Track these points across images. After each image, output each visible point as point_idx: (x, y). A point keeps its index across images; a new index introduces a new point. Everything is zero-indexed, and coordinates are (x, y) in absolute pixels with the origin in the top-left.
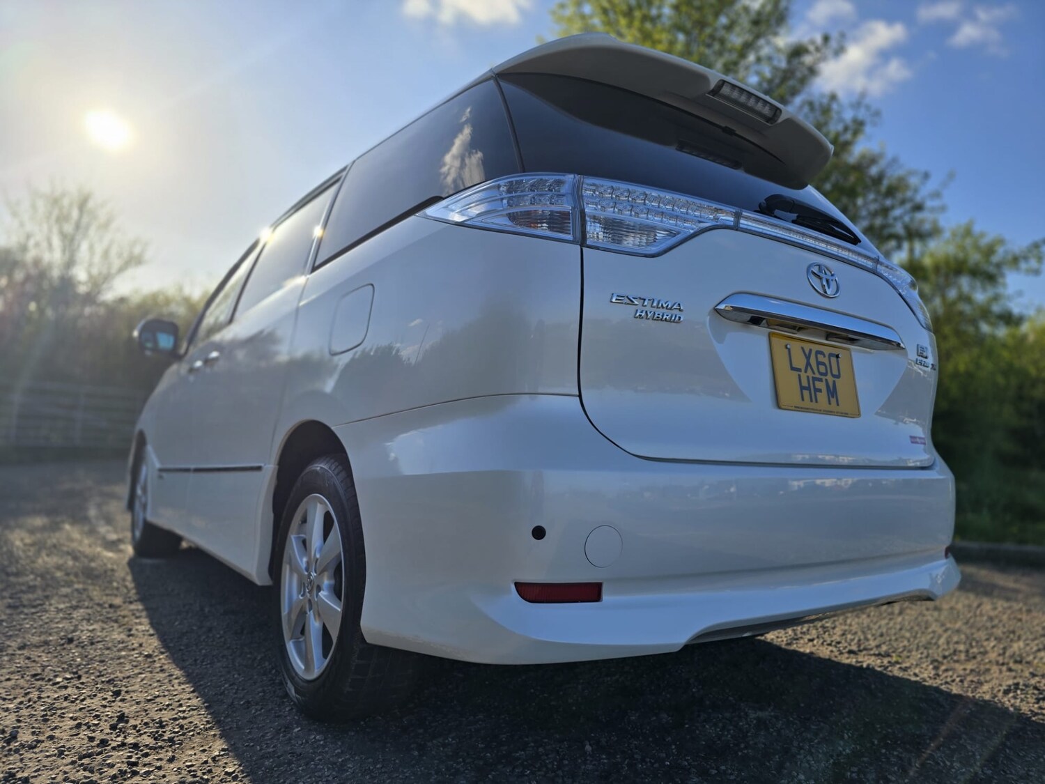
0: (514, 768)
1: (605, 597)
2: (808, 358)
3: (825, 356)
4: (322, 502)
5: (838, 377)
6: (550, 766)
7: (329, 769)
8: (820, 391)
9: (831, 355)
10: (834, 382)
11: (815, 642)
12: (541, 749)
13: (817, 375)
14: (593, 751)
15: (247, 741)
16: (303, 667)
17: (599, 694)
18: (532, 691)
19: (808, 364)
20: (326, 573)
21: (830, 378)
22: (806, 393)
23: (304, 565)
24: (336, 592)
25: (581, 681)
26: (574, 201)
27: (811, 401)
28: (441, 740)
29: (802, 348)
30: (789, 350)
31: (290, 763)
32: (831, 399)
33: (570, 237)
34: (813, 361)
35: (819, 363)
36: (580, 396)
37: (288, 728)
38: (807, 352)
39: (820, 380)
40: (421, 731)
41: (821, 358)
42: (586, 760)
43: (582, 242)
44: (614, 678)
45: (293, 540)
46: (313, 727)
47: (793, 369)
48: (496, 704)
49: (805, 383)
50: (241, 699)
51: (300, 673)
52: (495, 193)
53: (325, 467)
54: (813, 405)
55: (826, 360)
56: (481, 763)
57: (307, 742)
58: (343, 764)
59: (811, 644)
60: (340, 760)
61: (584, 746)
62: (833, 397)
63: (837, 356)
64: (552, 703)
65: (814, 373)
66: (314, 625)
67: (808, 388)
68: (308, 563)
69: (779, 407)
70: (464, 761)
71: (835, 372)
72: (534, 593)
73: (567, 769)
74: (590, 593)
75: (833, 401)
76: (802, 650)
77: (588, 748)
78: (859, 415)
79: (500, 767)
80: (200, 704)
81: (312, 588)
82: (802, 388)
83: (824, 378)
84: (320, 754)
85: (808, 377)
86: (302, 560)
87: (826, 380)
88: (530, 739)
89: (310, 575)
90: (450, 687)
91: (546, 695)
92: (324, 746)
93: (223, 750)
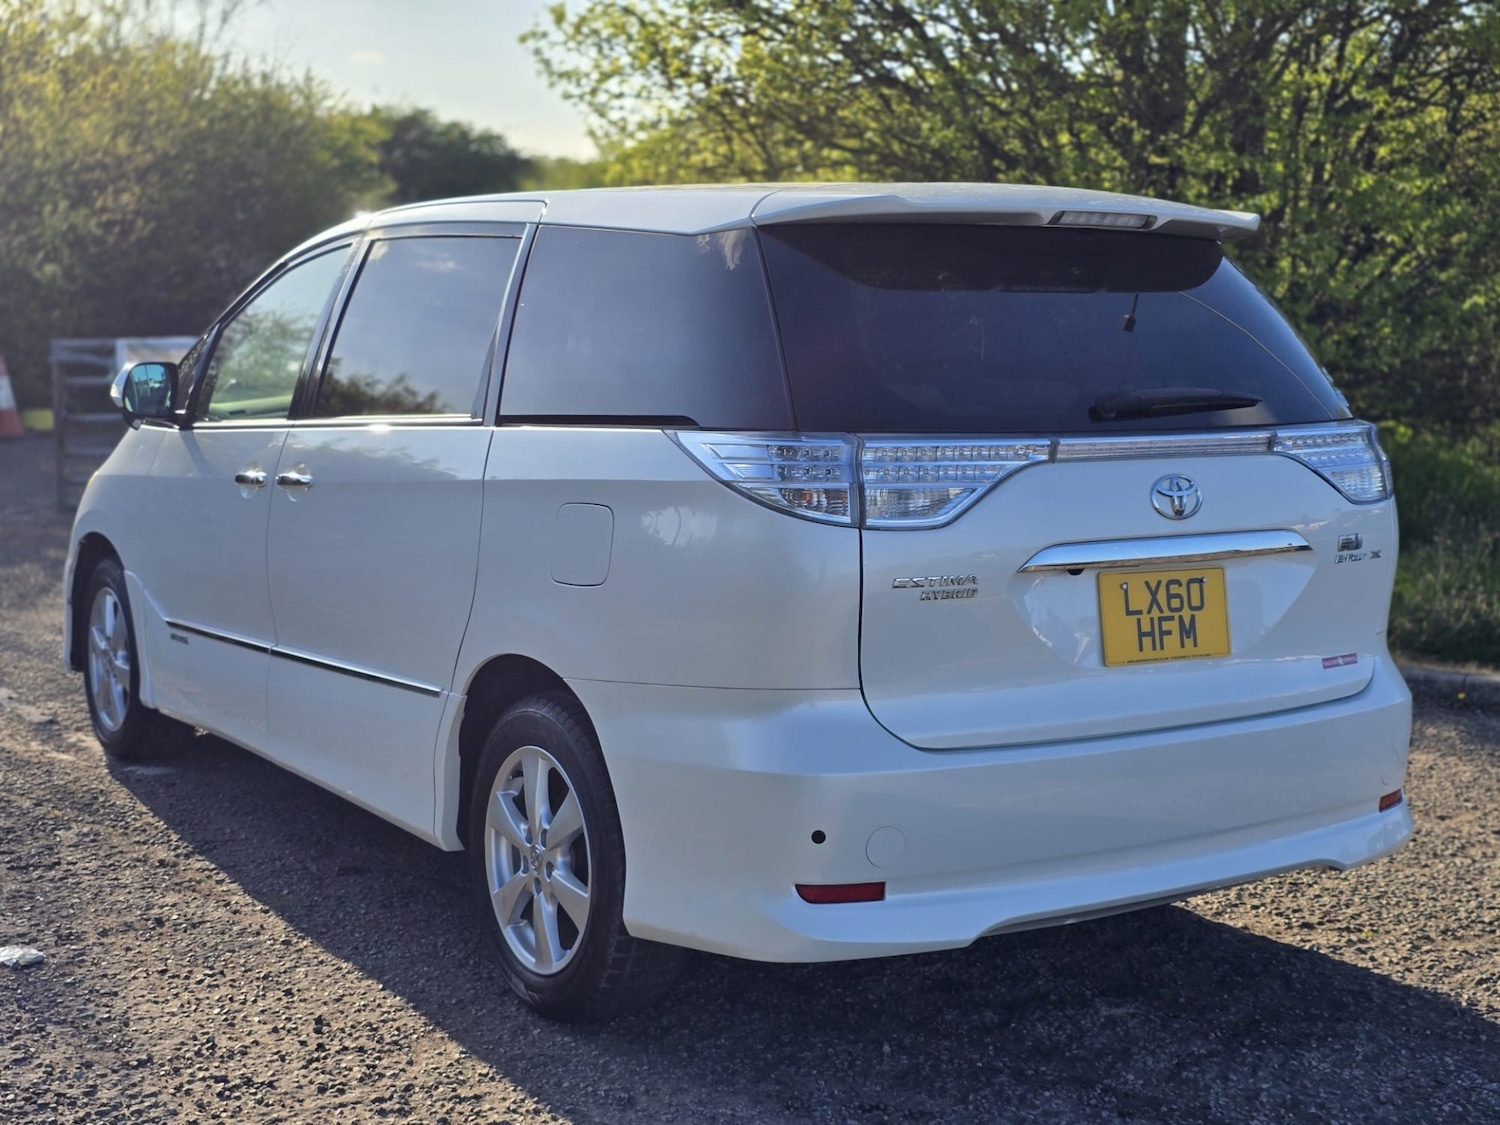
0: (799, 1068)
1: (888, 896)
2: (1154, 594)
3: (1180, 585)
4: (545, 758)
5: (1200, 608)
6: (840, 1066)
7: (591, 1070)
8: (1169, 633)
9: (1191, 581)
10: (1193, 617)
11: (1260, 910)
12: (830, 1050)
13: (1167, 613)
14: (892, 1051)
15: (484, 1043)
16: (534, 960)
17: (910, 989)
18: (821, 985)
19: (1154, 601)
20: (559, 849)
21: (1186, 614)
22: (1147, 641)
23: (523, 835)
24: (578, 871)
25: (888, 972)
26: (853, 474)
27: (1154, 649)
28: (712, 1041)
29: (1147, 583)
30: (1126, 591)
31: (545, 1065)
32: (1186, 640)
33: (847, 519)
34: (1162, 597)
35: (1170, 597)
36: (862, 689)
37: (525, 1031)
38: (1153, 586)
39: (1171, 618)
40: (686, 1032)
41: (1174, 589)
42: (883, 1060)
43: (860, 525)
44: (934, 968)
45: (499, 799)
46: (553, 1029)
47: (1129, 613)
48: (775, 1001)
49: (1146, 628)
50: (450, 997)
51: (531, 967)
52: (761, 453)
53: (550, 716)
54: (1158, 653)
55: (1182, 591)
56: (762, 1063)
57: (554, 1044)
58: (605, 1065)
59: (1254, 912)
60: (601, 1061)
61: (882, 1047)
62: (1188, 637)
63: (1201, 581)
64: (848, 1000)
65: (1161, 611)
66: (546, 910)
67: (1151, 634)
68: (529, 831)
69: (1105, 665)
70: (741, 1061)
71: (1196, 602)
72: (815, 894)
73: (858, 1069)
74: (873, 892)
75: (1188, 642)
76: (1231, 923)
77: (886, 1048)
78: (1227, 653)
79: (783, 1067)
80: (402, 1003)
81: (540, 864)
82: (1141, 635)
83: (1176, 615)
84: (576, 1055)
85: (1152, 619)
86: (519, 828)
87: (1181, 617)
88: (818, 1039)
89: (534, 848)
90: (712, 980)
91: (840, 990)
92: (575, 1048)
93: (461, 1053)
